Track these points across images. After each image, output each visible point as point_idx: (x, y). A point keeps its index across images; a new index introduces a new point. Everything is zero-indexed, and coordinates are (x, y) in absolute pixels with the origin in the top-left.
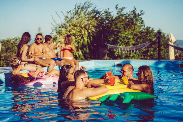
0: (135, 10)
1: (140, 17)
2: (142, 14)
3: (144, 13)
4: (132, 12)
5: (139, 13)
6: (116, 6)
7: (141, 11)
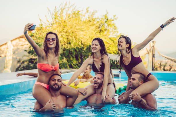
0: (108, 15)
1: (113, 22)
2: (115, 19)
3: (117, 18)
4: (104, 17)
5: (111, 18)
6: (87, 8)
7: (114, 16)
